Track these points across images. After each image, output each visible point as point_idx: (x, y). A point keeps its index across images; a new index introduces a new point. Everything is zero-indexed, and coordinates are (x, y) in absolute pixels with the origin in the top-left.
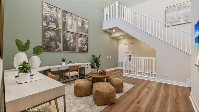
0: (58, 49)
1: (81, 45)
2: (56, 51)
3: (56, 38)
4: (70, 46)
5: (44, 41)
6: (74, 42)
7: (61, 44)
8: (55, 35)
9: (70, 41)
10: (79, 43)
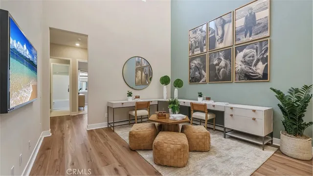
0: (202, 80)
1: (243, 66)
2: (201, 82)
3: (201, 66)
4: (219, 73)
5: (190, 72)
6: (226, 65)
7: (205, 71)
8: (199, 62)
9: (218, 65)
10: (240, 63)
